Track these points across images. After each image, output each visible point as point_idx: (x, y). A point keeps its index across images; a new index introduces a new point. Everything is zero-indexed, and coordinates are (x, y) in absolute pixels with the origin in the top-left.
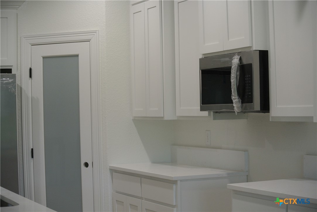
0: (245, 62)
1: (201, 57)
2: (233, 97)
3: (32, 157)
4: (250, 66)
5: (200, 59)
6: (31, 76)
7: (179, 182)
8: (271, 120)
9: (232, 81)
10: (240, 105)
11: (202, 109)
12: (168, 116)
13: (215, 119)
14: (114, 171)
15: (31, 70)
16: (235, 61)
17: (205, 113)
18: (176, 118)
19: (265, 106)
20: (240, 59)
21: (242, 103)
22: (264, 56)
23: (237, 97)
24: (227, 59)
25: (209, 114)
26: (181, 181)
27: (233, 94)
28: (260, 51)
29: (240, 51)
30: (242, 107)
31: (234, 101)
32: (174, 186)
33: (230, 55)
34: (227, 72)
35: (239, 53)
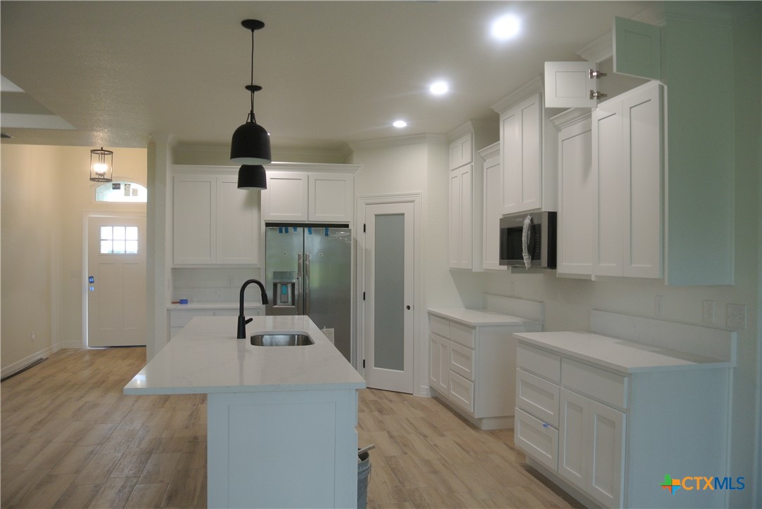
0: (536, 222)
1: (501, 217)
2: (524, 254)
3: (364, 299)
4: (539, 226)
5: (501, 219)
6: (365, 231)
7: (477, 328)
8: (557, 276)
9: (523, 239)
10: (530, 261)
11: (500, 264)
12: (476, 269)
13: (512, 272)
14: (431, 314)
15: (365, 225)
16: (527, 222)
17: (505, 267)
18: (483, 271)
19: (552, 263)
20: (532, 220)
21: (532, 259)
22: (553, 217)
23: (527, 254)
24: (521, 219)
25: (508, 268)
26: (480, 326)
27: (524, 251)
28: (549, 212)
29: (532, 212)
30: (532, 263)
31: (524, 258)
32: (474, 331)
33: (523, 216)
34: (520, 230)
35: (531, 214)
